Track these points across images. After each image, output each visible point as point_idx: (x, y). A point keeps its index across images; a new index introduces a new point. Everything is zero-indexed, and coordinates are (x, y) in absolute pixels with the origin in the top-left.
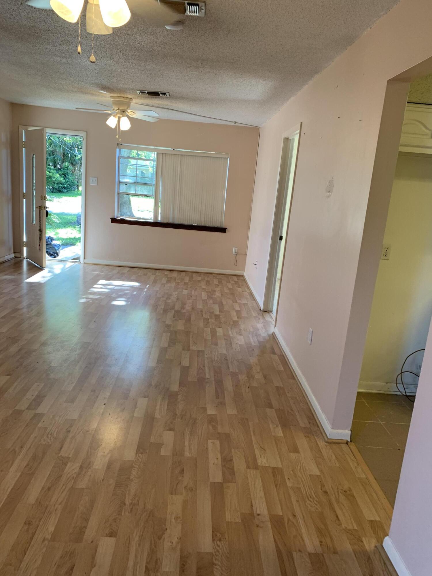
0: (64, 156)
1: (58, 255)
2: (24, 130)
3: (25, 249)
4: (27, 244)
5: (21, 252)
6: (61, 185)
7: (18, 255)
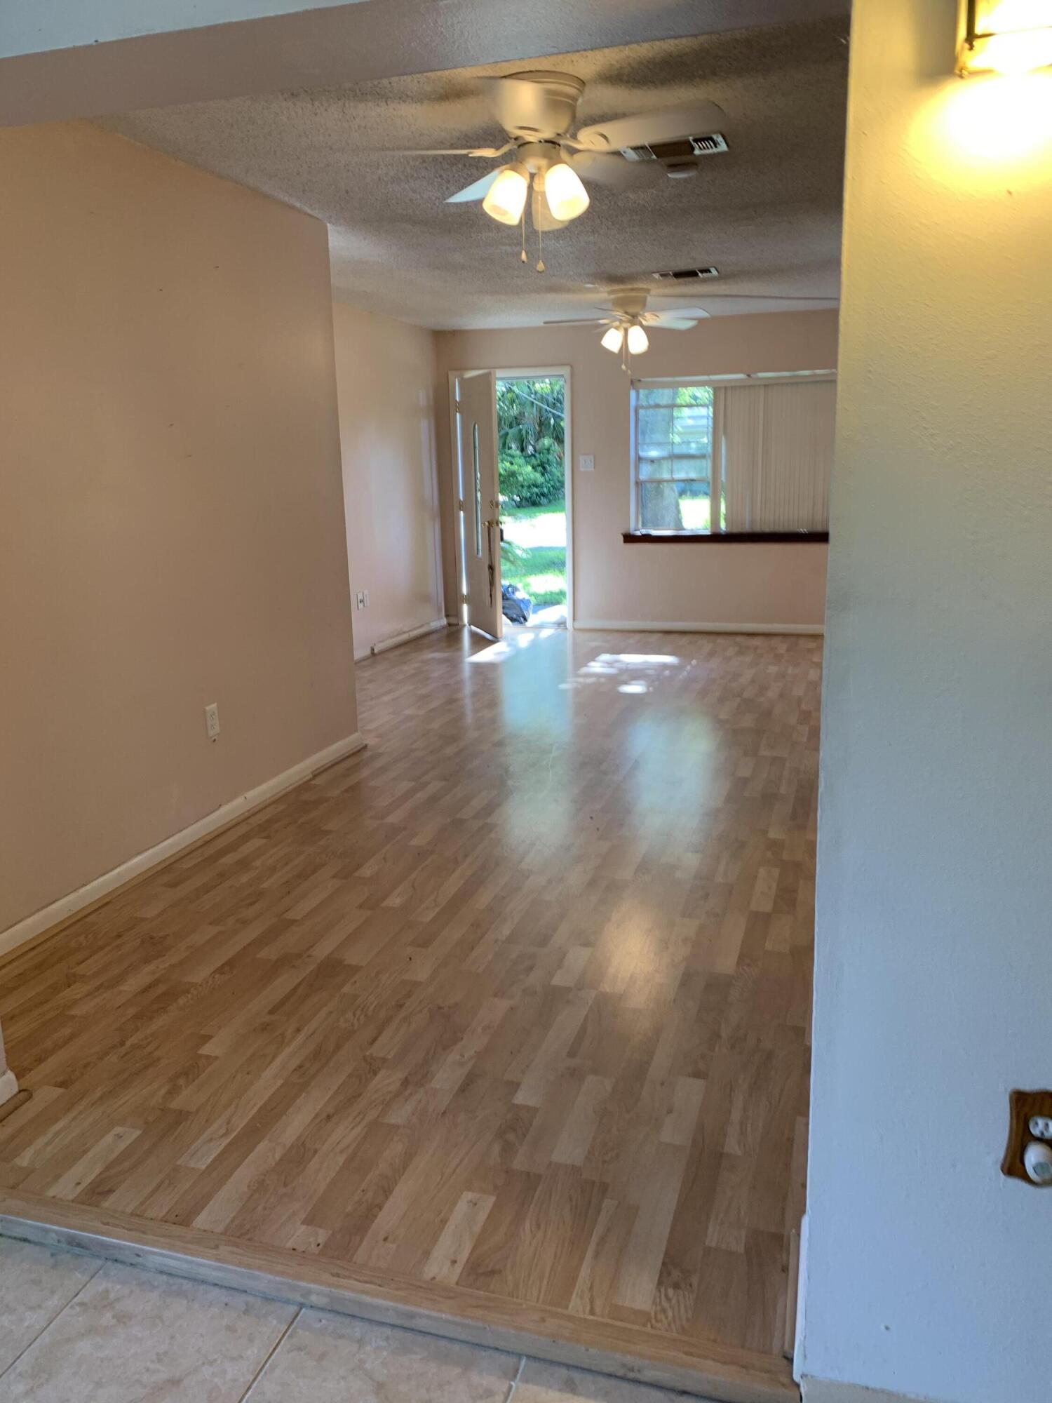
0: (541, 424)
1: (525, 619)
2: (457, 380)
3: (465, 608)
4: (469, 599)
5: (458, 614)
6: (535, 490)
7: (453, 620)
